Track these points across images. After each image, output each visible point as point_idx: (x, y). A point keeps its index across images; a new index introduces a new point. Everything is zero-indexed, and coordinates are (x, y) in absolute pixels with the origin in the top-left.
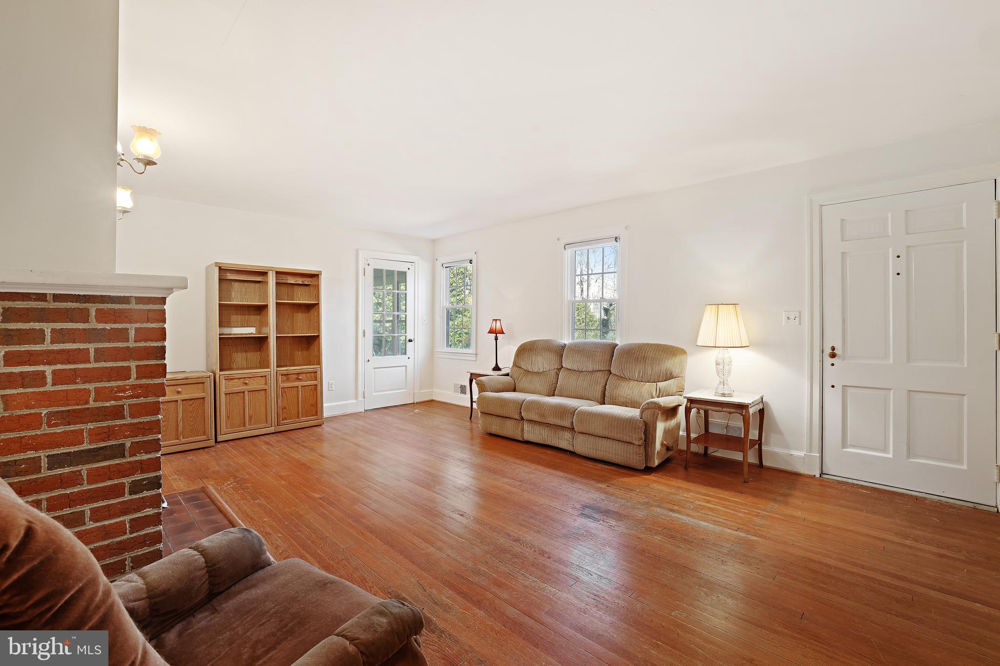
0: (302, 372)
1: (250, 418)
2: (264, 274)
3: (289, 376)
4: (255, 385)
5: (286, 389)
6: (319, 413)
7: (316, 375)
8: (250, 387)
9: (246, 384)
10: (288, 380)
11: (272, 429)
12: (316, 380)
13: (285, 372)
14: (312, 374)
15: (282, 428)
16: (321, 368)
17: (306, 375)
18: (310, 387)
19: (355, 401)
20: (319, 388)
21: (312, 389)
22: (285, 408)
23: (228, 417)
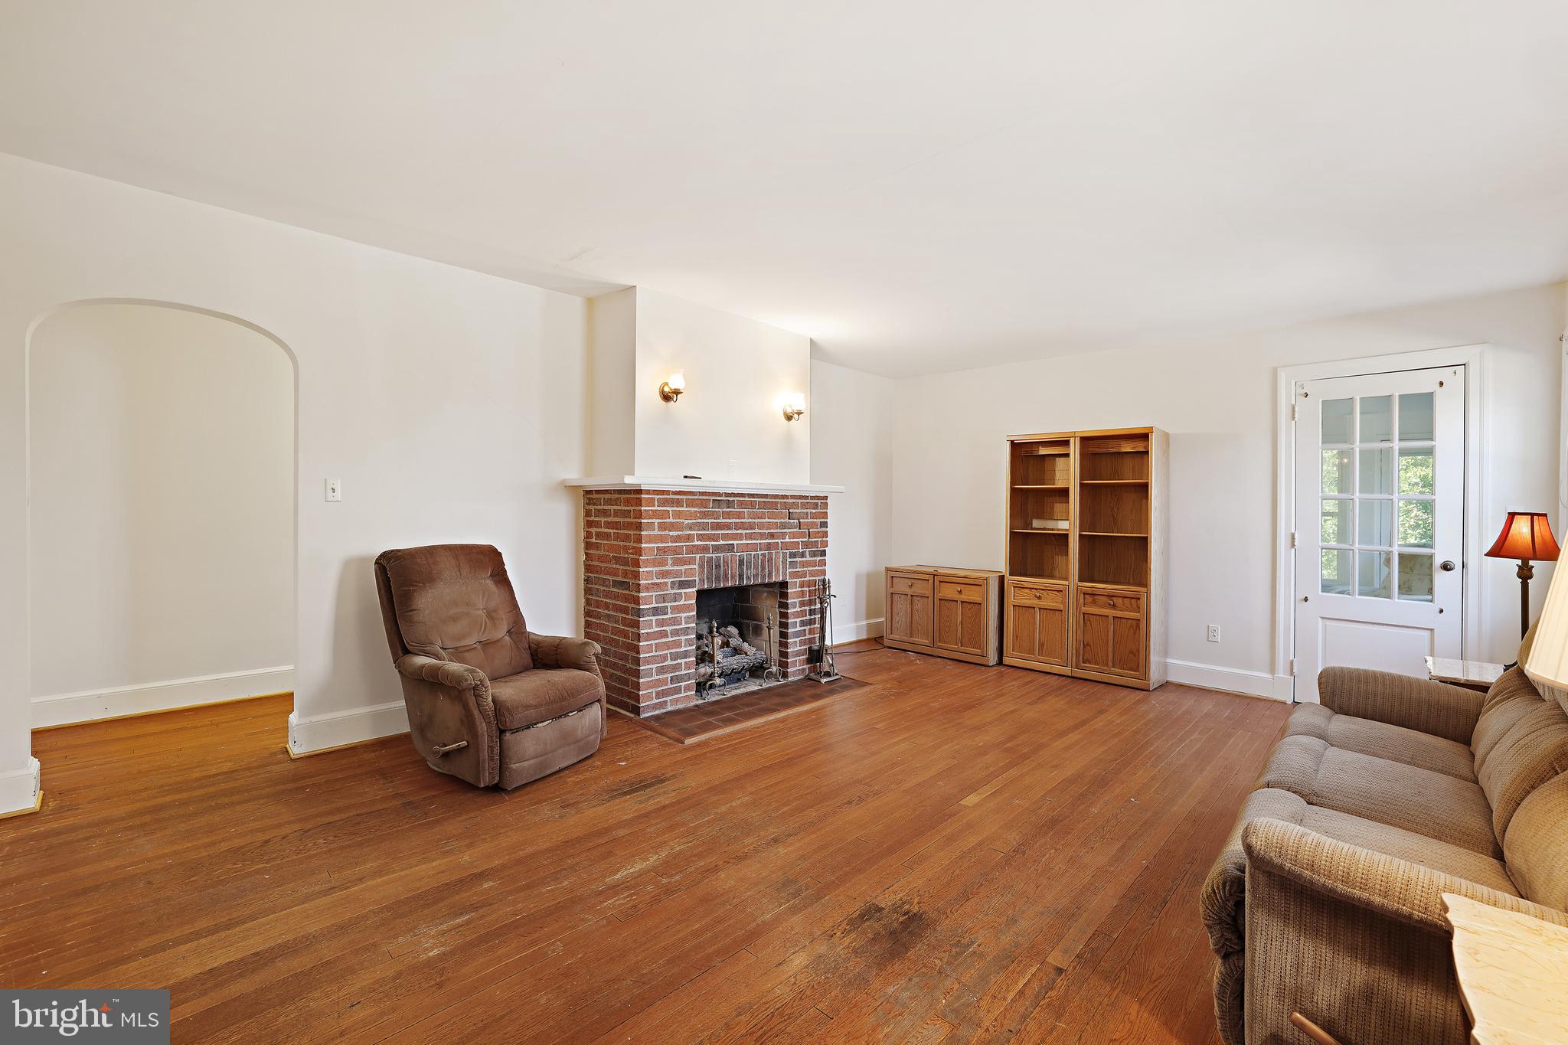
0: (1115, 594)
1: (1042, 645)
2: (1066, 443)
3: (1096, 597)
4: (1049, 602)
5: (1092, 616)
6: (1142, 669)
7: (1139, 603)
8: (1043, 603)
9: (1039, 598)
10: (1094, 603)
11: (1067, 671)
12: (1139, 612)
13: (1089, 591)
14: (1134, 601)
15: (1080, 673)
16: (1148, 593)
17: (1123, 601)
18: (1130, 621)
19: (1270, 676)
20: (1143, 625)
21: (1131, 626)
22: (1088, 645)
23: (1017, 637)
